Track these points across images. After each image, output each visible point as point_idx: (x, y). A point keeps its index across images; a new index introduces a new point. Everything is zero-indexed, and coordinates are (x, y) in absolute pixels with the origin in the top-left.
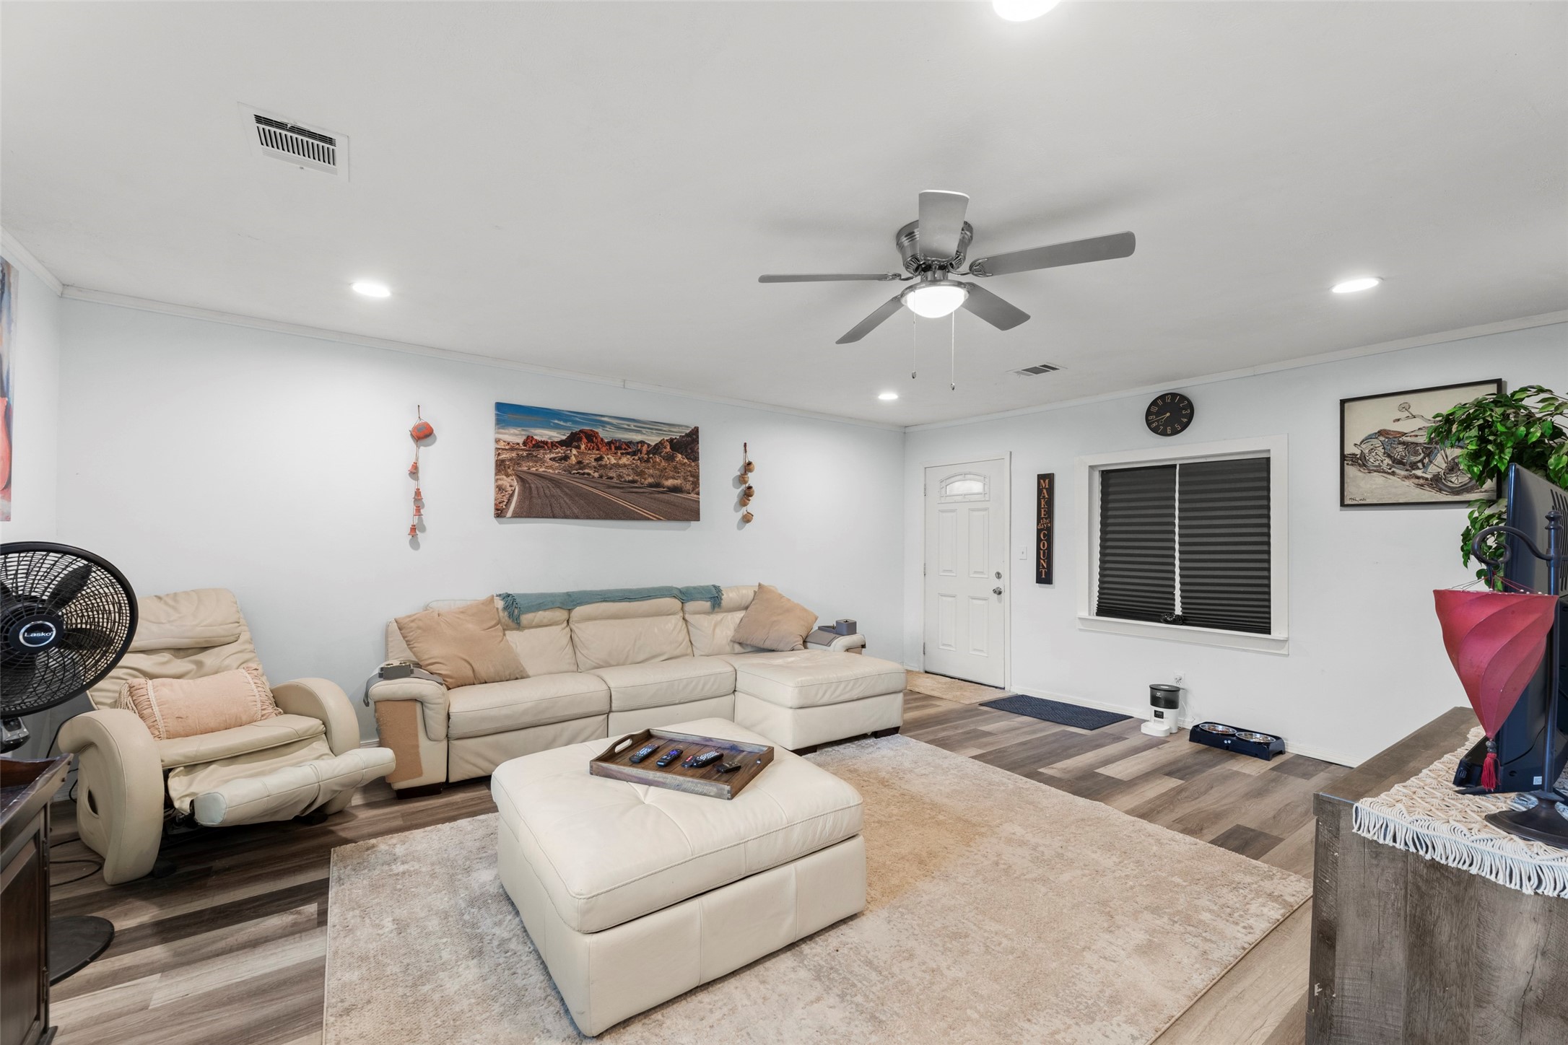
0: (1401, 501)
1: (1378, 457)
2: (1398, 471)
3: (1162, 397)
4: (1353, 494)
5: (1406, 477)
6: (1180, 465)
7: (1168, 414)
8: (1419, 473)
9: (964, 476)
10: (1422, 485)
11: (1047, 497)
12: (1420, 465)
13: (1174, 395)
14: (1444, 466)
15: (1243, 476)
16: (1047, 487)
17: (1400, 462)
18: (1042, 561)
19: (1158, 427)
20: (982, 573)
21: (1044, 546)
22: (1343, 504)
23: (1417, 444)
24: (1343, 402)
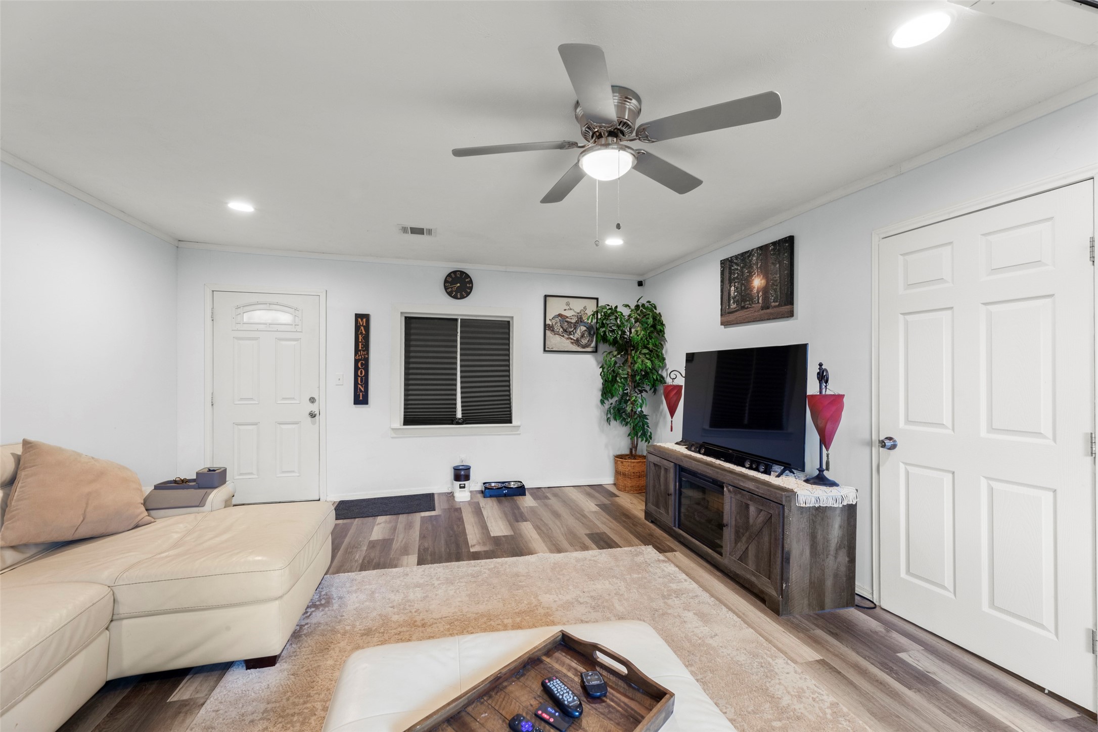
0: (566, 350)
1: (558, 328)
2: (565, 335)
3: (455, 272)
4: (549, 346)
5: (568, 339)
6: (461, 319)
7: (459, 285)
8: (572, 337)
9: (269, 306)
10: (573, 343)
11: (364, 333)
12: (572, 333)
13: (462, 273)
14: (580, 334)
15: (497, 330)
16: (364, 324)
17: (565, 331)
18: (359, 386)
19: (451, 292)
20: (293, 399)
21: (361, 373)
22: (545, 350)
23: (571, 323)
24: (546, 296)
